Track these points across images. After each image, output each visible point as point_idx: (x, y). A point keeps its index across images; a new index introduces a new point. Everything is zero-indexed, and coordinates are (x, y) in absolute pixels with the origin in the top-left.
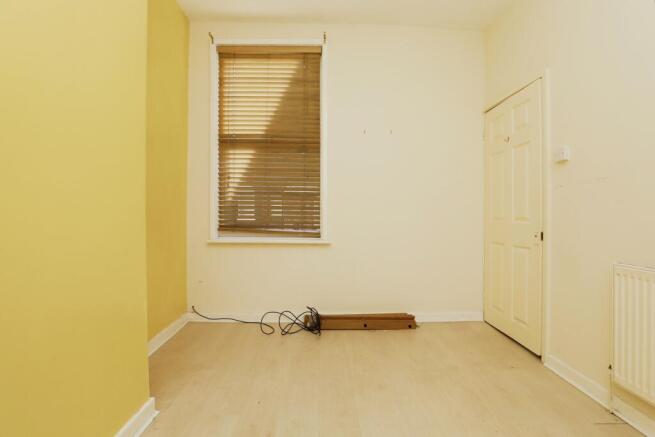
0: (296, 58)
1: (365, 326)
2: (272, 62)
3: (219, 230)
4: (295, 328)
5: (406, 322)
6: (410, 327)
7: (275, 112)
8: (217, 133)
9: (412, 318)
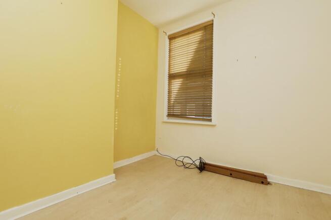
0: (202, 30)
1: (231, 174)
2: (190, 35)
3: (167, 116)
4: (193, 166)
5: (261, 179)
6: (262, 183)
7: (191, 59)
8: (168, 73)
9: (265, 178)
